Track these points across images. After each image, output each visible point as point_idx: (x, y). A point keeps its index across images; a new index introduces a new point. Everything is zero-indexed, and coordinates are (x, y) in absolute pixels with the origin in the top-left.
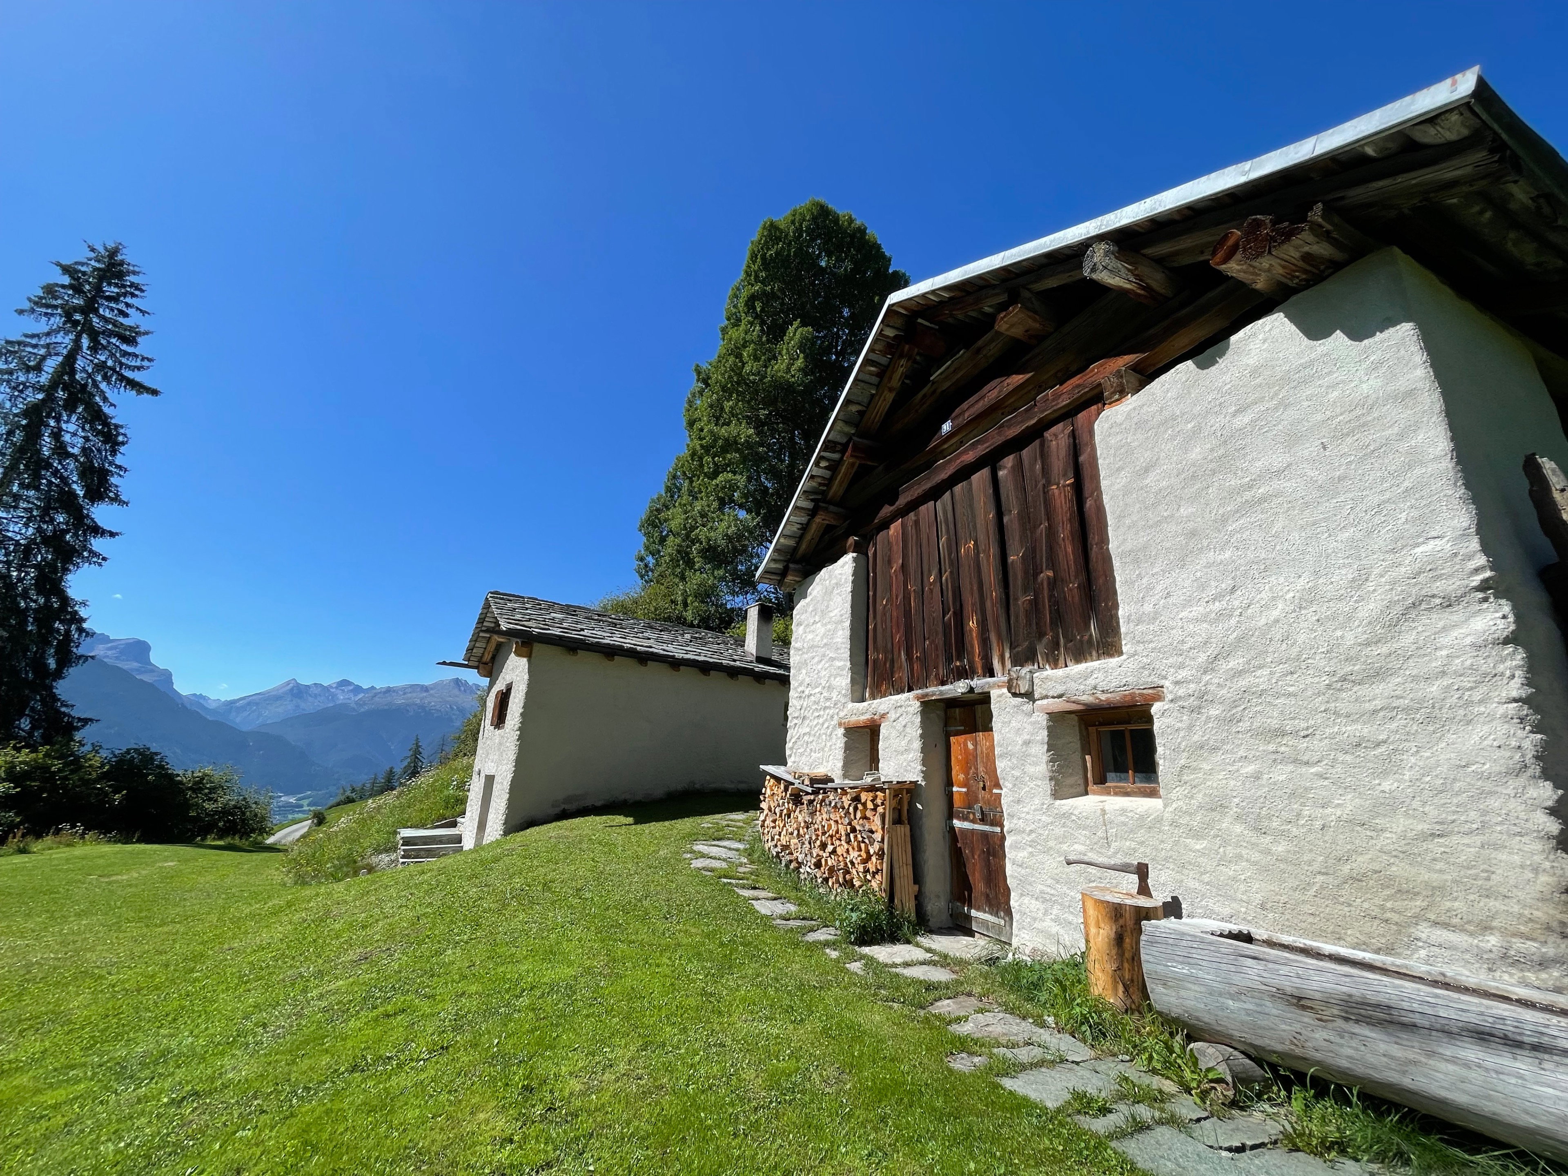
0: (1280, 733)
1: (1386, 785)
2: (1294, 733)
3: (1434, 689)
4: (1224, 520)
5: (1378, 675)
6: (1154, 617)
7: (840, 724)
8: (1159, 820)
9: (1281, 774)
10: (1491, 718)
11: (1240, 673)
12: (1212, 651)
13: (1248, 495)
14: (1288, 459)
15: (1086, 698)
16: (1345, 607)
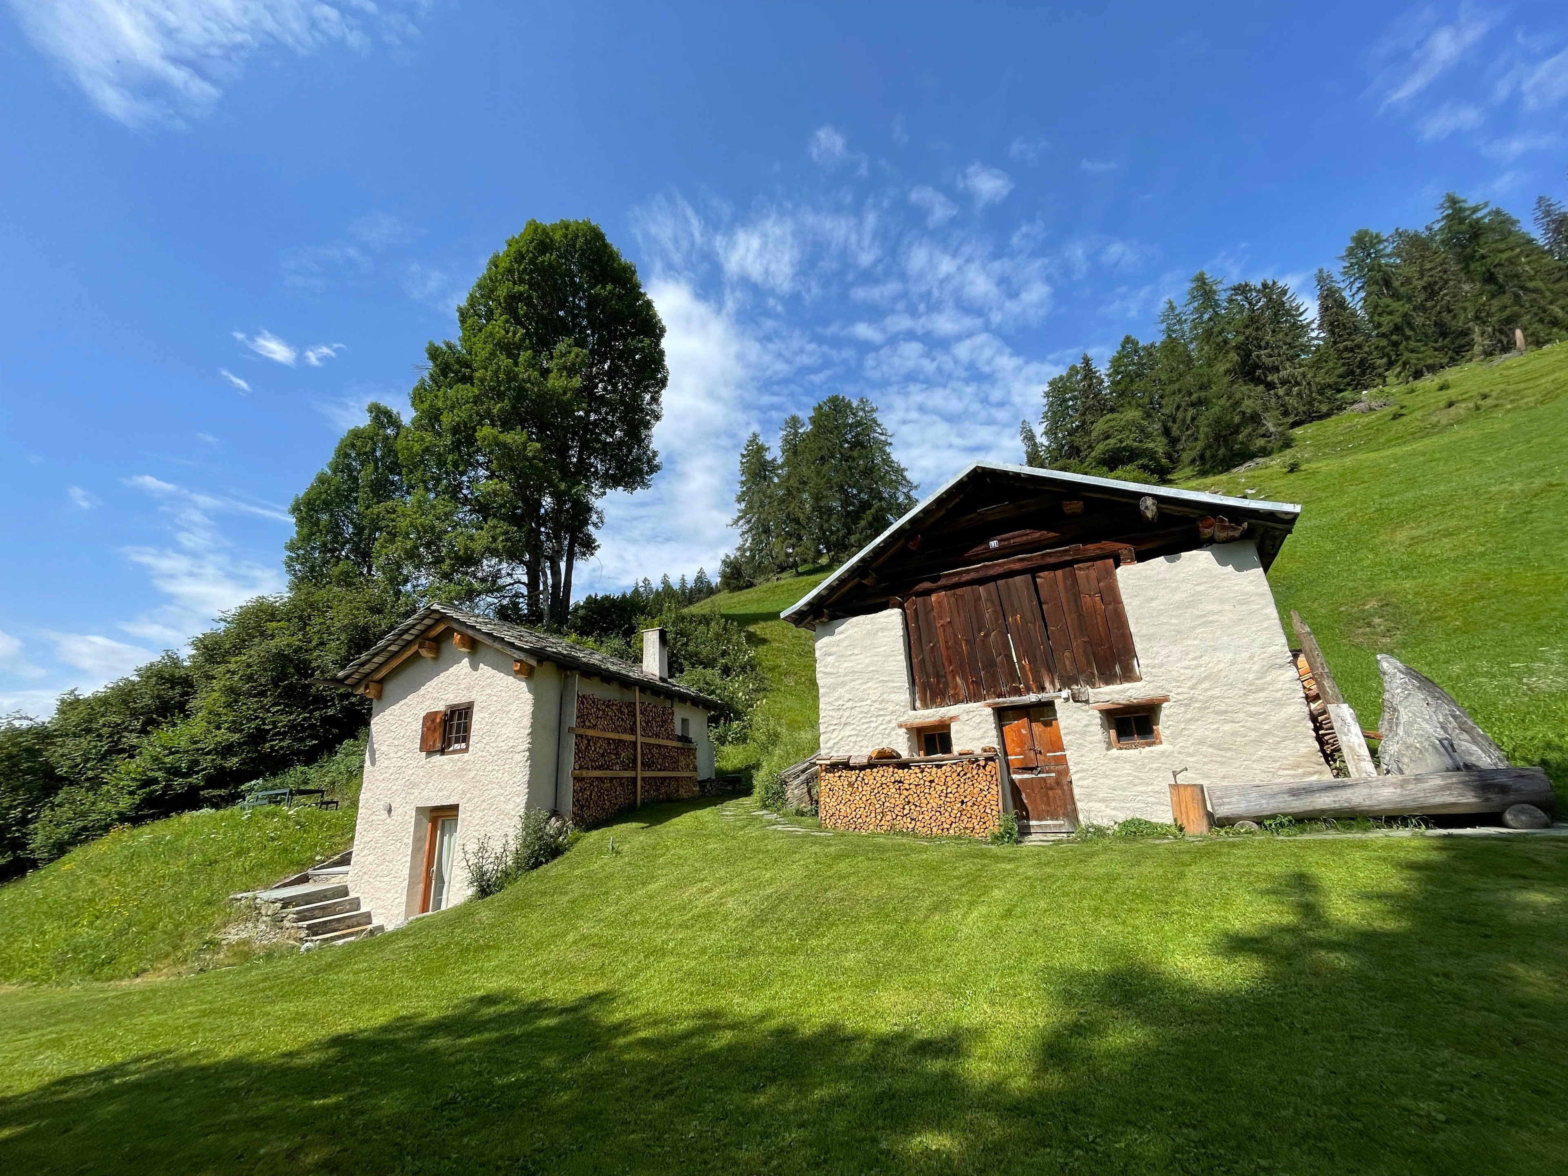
0: (1226, 712)
1: (1266, 727)
2: (1232, 712)
3: (1279, 695)
4: (1194, 628)
5: (1261, 690)
6: (1161, 665)
7: (900, 726)
8: (1172, 752)
9: (1227, 727)
10: (1296, 703)
11: (1207, 690)
12: (1194, 681)
13: (1205, 619)
14: (1220, 608)
15: (1124, 702)
16: (1247, 666)
